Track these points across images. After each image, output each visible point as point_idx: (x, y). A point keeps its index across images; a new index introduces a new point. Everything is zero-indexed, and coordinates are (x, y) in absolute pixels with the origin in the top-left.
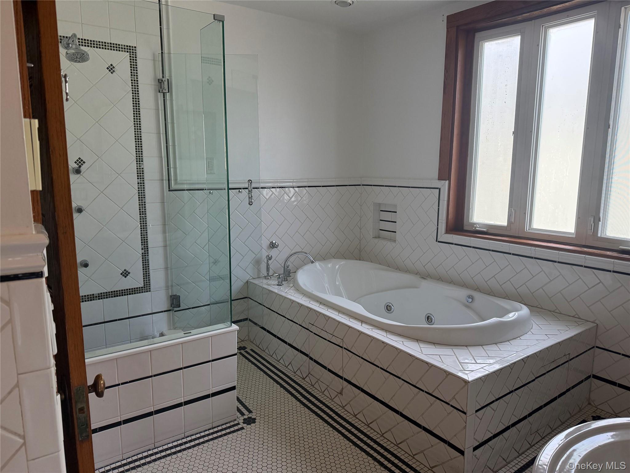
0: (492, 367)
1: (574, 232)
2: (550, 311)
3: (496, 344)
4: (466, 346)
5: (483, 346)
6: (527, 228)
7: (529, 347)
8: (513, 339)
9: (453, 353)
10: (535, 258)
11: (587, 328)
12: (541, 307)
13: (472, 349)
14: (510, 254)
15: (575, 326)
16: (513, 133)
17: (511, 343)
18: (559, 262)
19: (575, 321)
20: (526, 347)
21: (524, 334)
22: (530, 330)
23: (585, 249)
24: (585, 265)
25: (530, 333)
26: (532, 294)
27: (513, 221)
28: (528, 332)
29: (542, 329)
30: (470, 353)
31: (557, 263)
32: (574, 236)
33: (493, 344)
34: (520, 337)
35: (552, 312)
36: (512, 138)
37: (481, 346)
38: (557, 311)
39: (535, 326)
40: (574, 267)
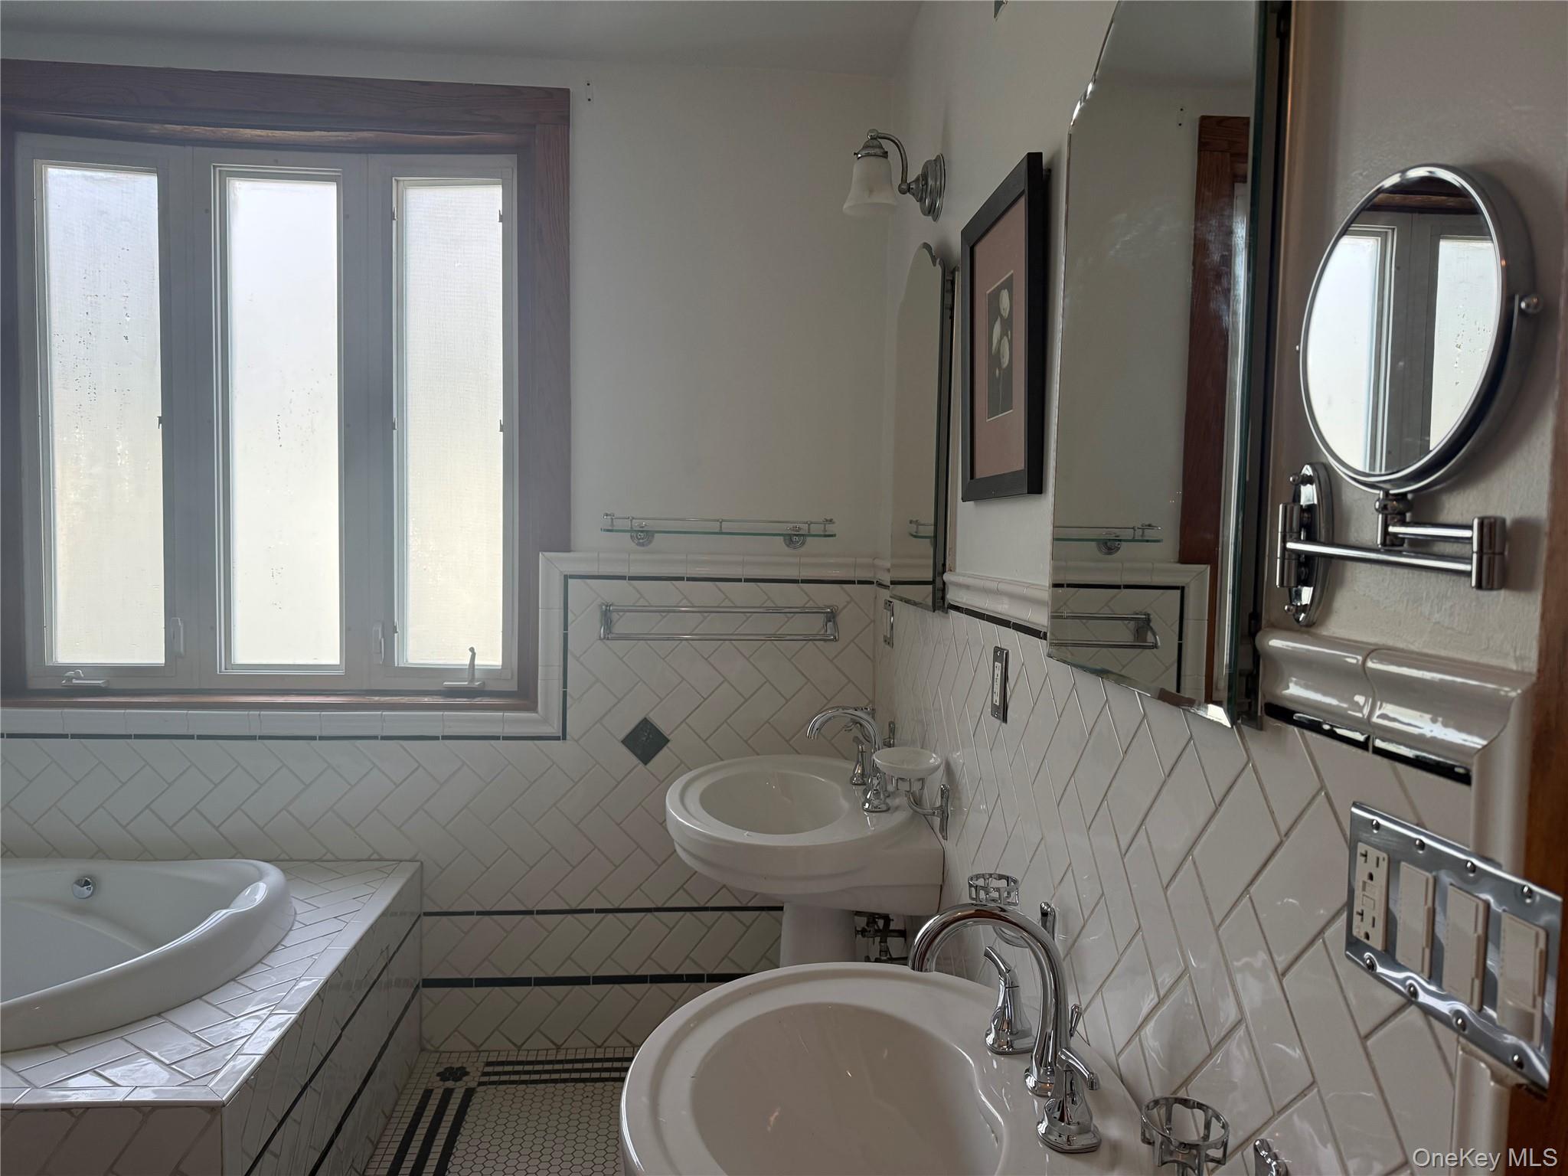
0: (260, 1042)
1: (338, 663)
2: (312, 861)
3: (233, 980)
4: (159, 1015)
5: (204, 997)
6: (221, 667)
7: (316, 960)
8: (270, 952)
9: (132, 1048)
10: (262, 738)
11: (408, 875)
12: (287, 858)
13: (178, 1016)
14: (191, 737)
15: (382, 880)
16: (161, 420)
17: (270, 966)
18: (322, 738)
19: (377, 869)
20: (309, 961)
21: (285, 933)
22: (295, 920)
23: (377, 698)
24: (384, 734)
25: (297, 925)
26: (261, 829)
27: (182, 650)
28: (292, 926)
29: (318, 908)
30: (178, 1027)
31: (317, 742)
32: (341, 672)
33: (228, 982)
34: (283, 943)
35: (318, 863)
36: (158, 432)
37: (198, 1000)
38: (329, 856)
39: (299, 907)
40: (358, 742)
